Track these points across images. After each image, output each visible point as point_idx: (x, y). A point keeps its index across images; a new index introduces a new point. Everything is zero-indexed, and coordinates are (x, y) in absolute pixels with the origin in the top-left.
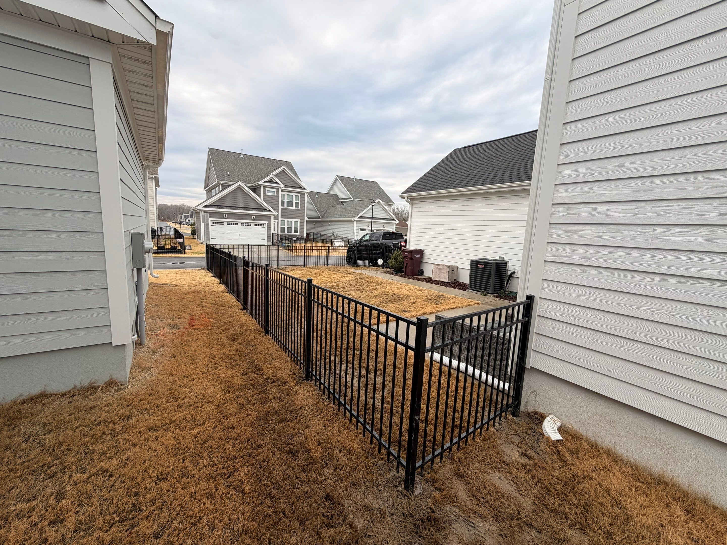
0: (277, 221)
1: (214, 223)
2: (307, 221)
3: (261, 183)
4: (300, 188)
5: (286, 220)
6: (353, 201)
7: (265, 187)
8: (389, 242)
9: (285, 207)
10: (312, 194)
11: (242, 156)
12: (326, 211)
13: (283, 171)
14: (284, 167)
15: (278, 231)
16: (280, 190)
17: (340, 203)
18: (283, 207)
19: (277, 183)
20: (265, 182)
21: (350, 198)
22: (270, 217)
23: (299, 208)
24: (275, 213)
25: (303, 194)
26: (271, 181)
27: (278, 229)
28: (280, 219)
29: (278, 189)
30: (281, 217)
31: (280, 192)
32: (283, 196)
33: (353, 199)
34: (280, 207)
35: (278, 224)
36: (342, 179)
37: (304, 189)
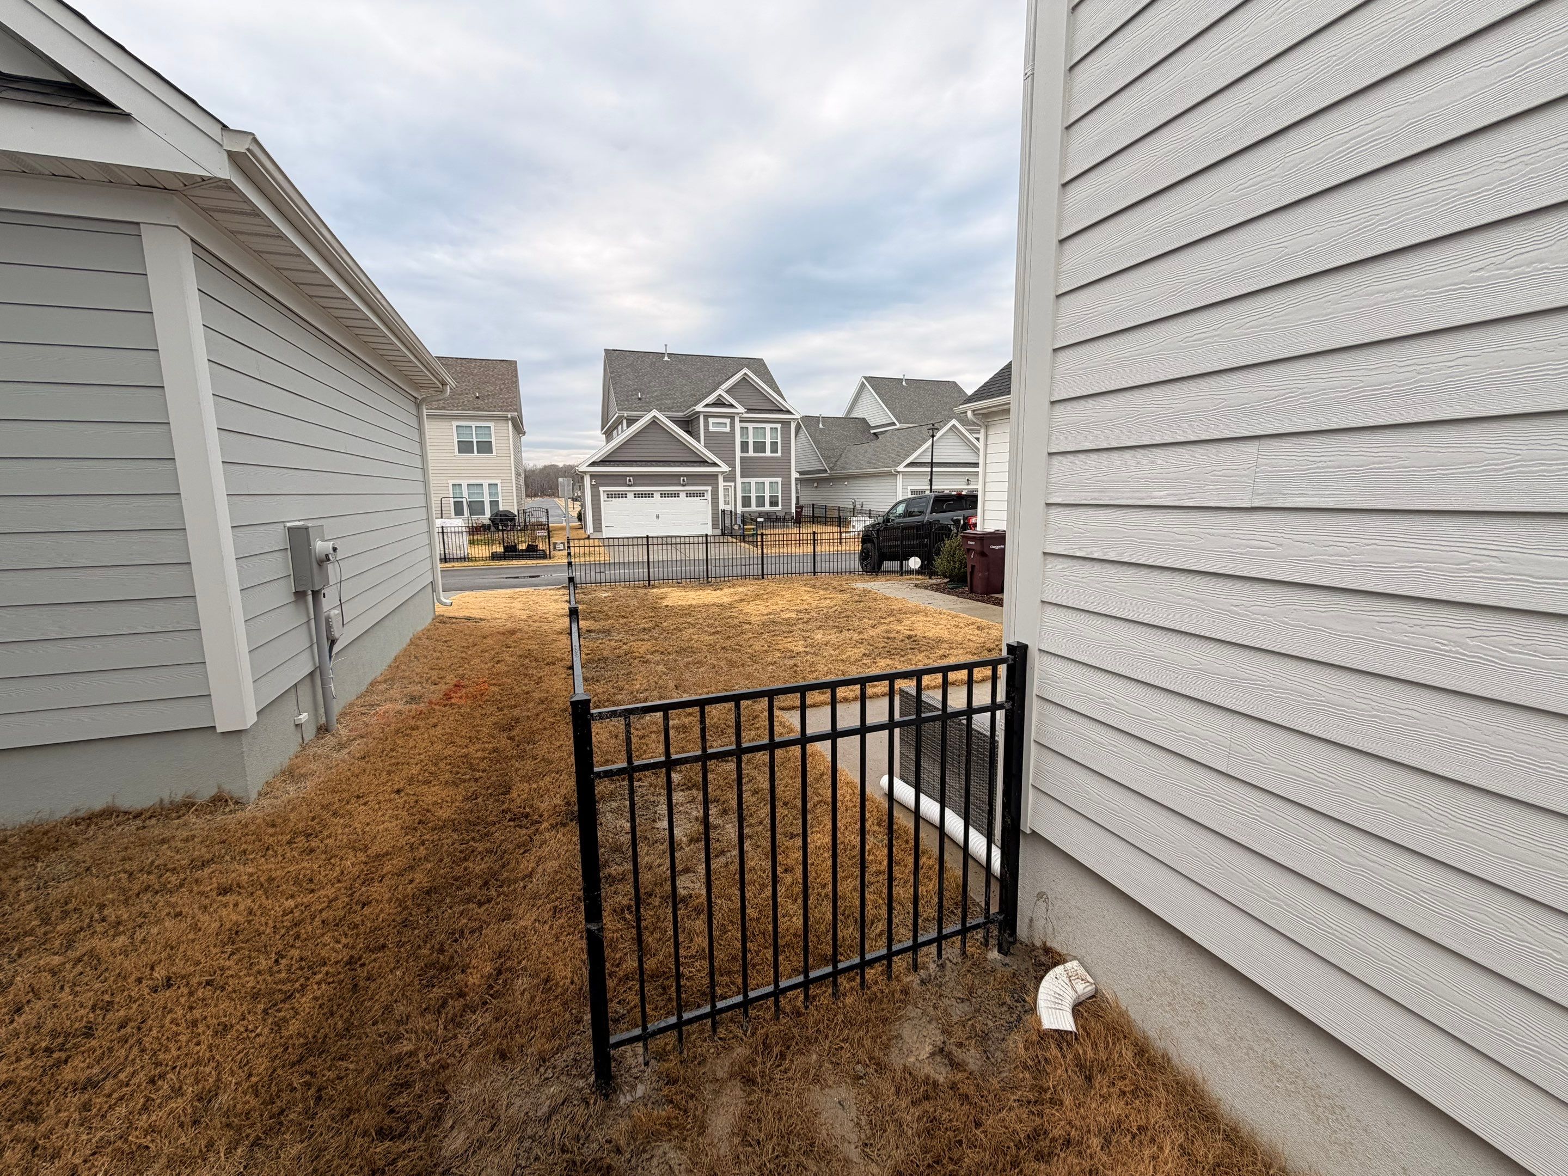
0: (733, 484)
1: (610, 495)
2: (796, 479)
3: (699, 408)
4: (780, 411)
5: (753, 481)
6: (898, 429)
7: (707, 417)
8: (945, 518)
9: (751, 453)
10: (810, 421)
11: (666, 358)
12: (841, 455)
13: (744, 379)
14: (745, 370)
15: (735, 504)
16: (737, 419)
17: (873, 437)
18: (745, 455)
19: (732, 406)
20: (707, 406)
21: (894, 424)
22: (714, 476)
23: (779, 454)
24: (725, 468)
25: (786, 424)
26: (719, 403)
27: (735, 501)
28: (739, 480)
29: (732, 418)
30: (742, 476)
31: (738, 425)
32: (744, 430)
33: (898, 426)
34: (738, 454)
35: (735, 491)
36: (875, 382)
37: (789, 412)
